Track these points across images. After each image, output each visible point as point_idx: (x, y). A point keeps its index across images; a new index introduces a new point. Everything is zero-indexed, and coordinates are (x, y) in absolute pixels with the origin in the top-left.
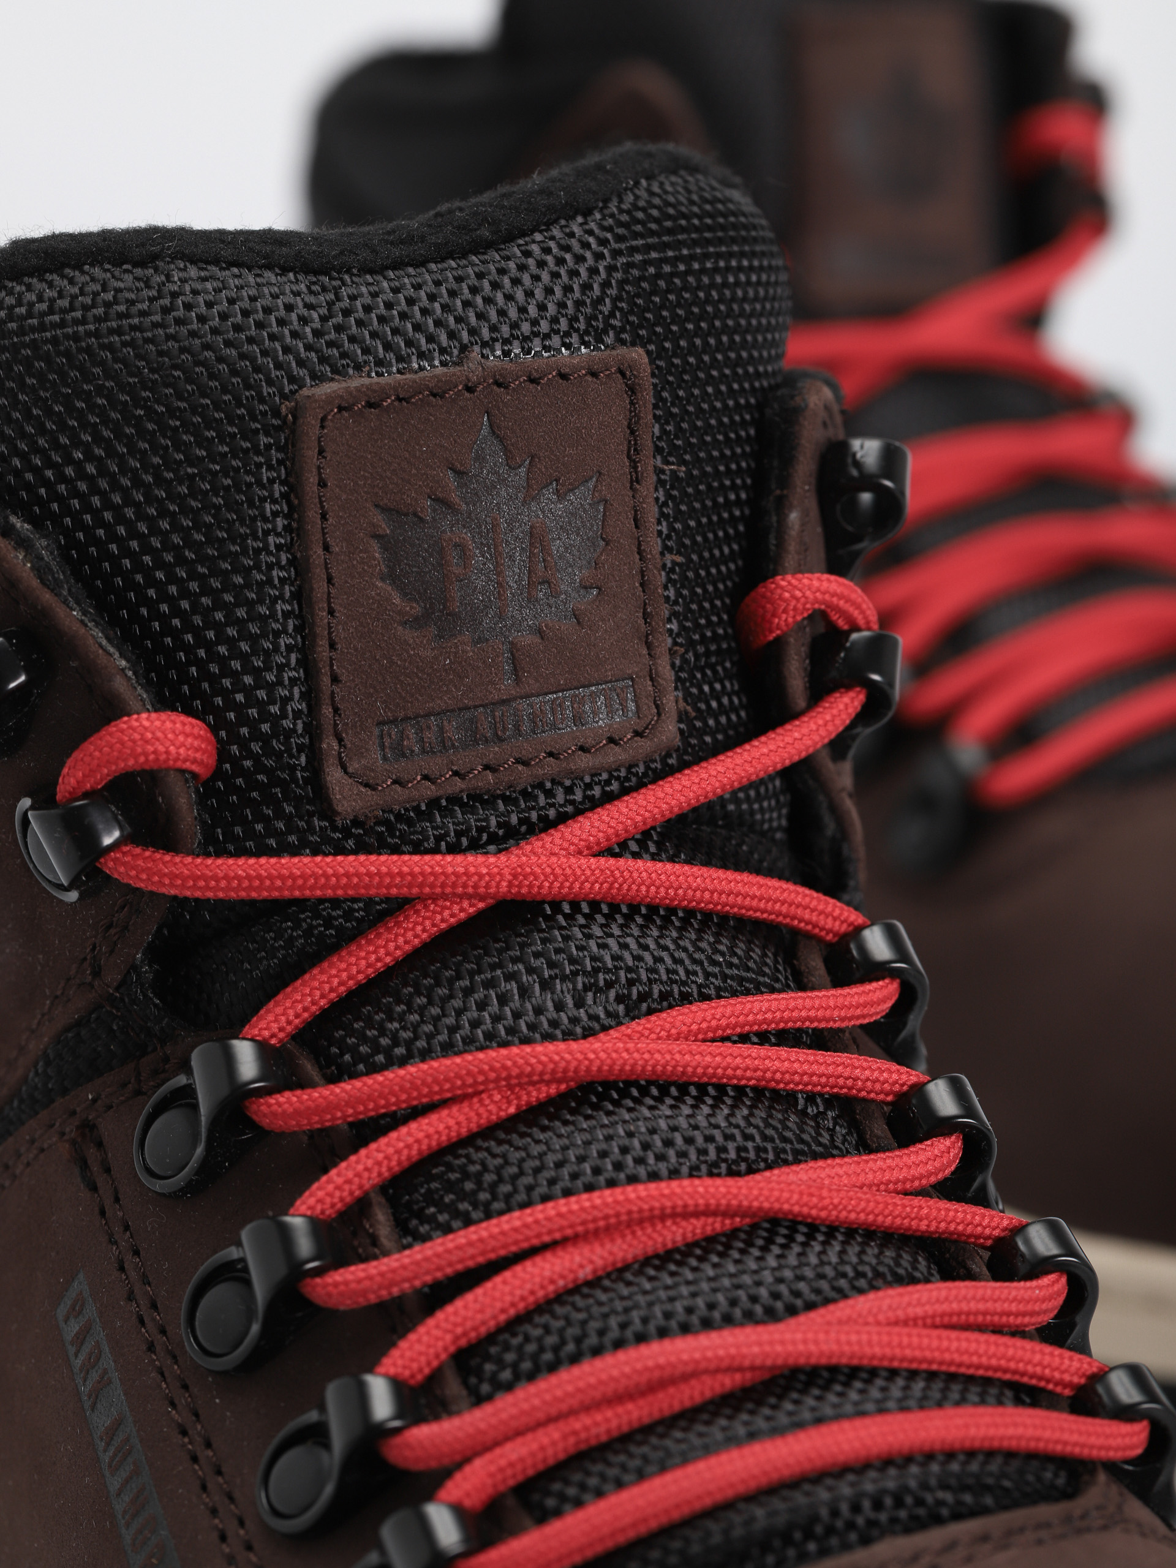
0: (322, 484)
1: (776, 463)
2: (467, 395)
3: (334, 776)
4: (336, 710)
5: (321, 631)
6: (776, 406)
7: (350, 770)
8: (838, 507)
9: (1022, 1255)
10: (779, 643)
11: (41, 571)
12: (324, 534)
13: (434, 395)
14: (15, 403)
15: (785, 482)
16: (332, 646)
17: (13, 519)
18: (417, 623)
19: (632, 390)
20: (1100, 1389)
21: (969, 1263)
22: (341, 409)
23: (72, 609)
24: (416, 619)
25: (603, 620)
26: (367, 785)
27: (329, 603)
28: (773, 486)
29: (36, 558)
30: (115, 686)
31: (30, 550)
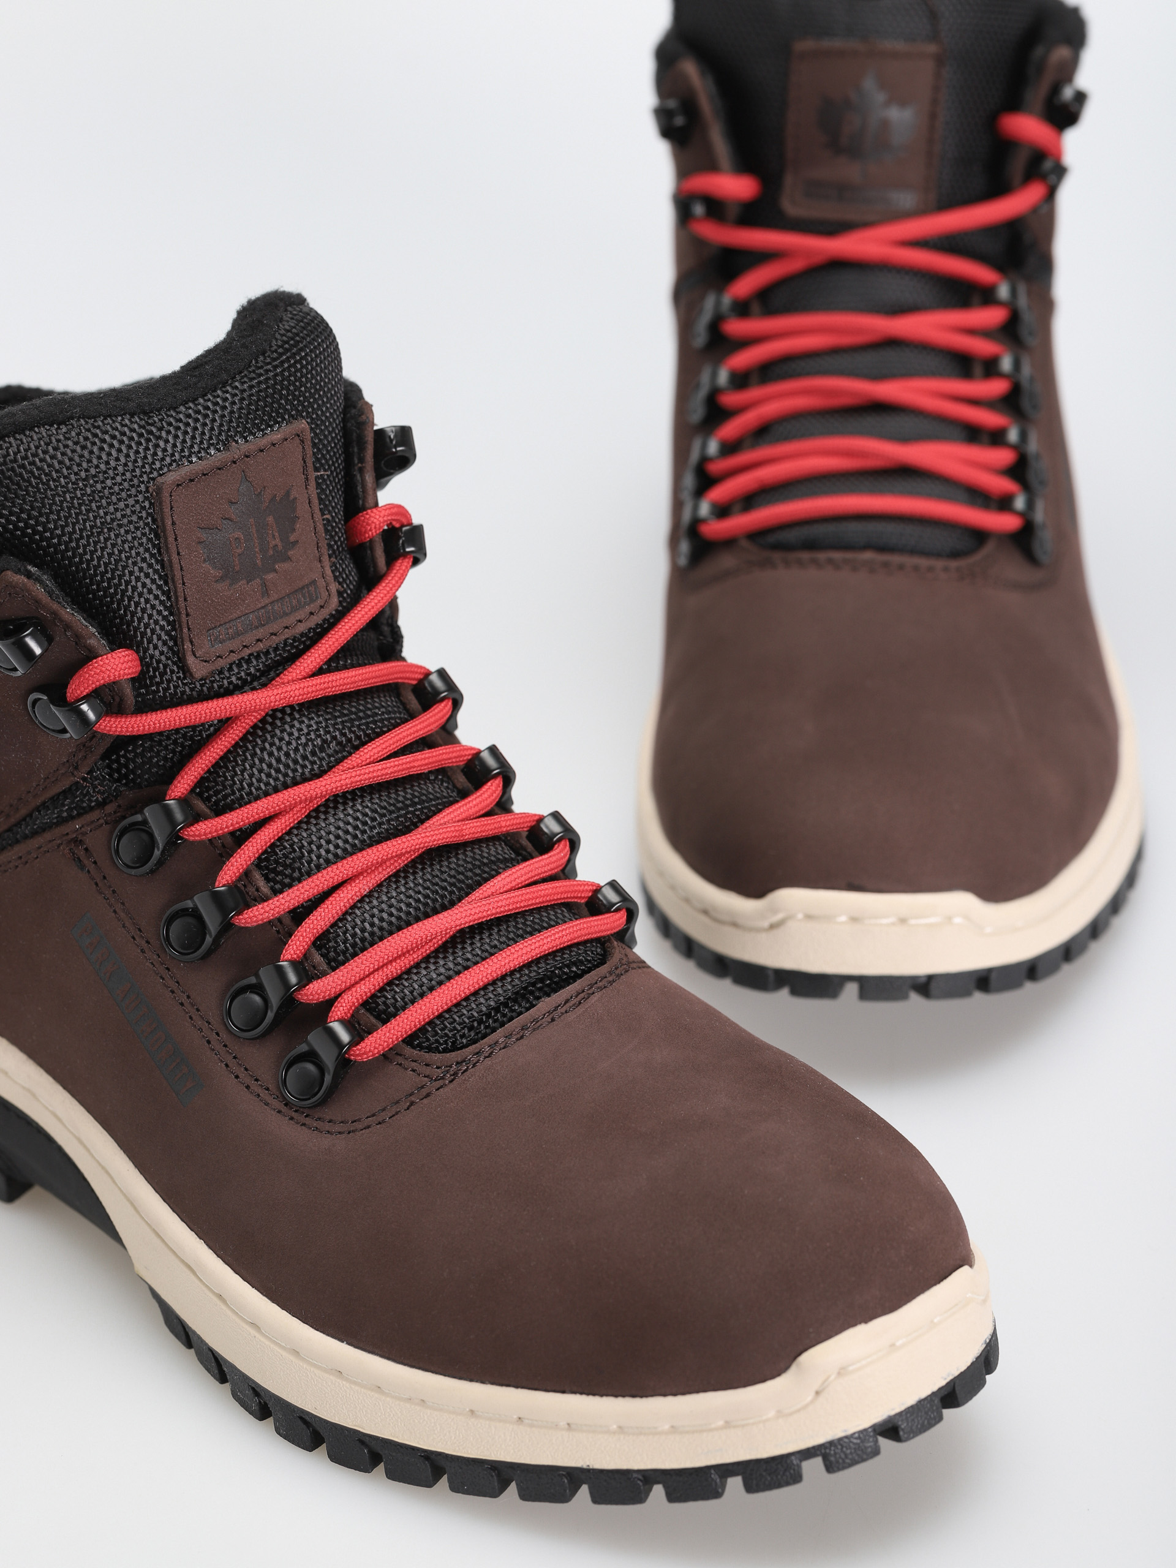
0: (173, 523)
1: (356, 450)
2: (234, 465)
3: (191, 660)
4: (189, 629)
5: (180, 594)
6: (353, 422)
7: (198, 655)
8: (383, 462)
9: (546, 833)
10: (371, 541)
11: (50, 594)
12: (177, 547)
13: (220, 469)
14: (6, 499)
15: (362, 460)
16: (185, 600)
17: (29, 567)
18: (222, 579)
19: (302, 441)
20: (600, 896)
21: (521, 841)
22: (178, 485)
23: (66, 608)
24: (221, 577)
25: (301, 556)
26: (206, 661)
27: (183, 580)
28: (356, 462)
29: (45, 586)
30: (92, 642)
31: (41, 582)
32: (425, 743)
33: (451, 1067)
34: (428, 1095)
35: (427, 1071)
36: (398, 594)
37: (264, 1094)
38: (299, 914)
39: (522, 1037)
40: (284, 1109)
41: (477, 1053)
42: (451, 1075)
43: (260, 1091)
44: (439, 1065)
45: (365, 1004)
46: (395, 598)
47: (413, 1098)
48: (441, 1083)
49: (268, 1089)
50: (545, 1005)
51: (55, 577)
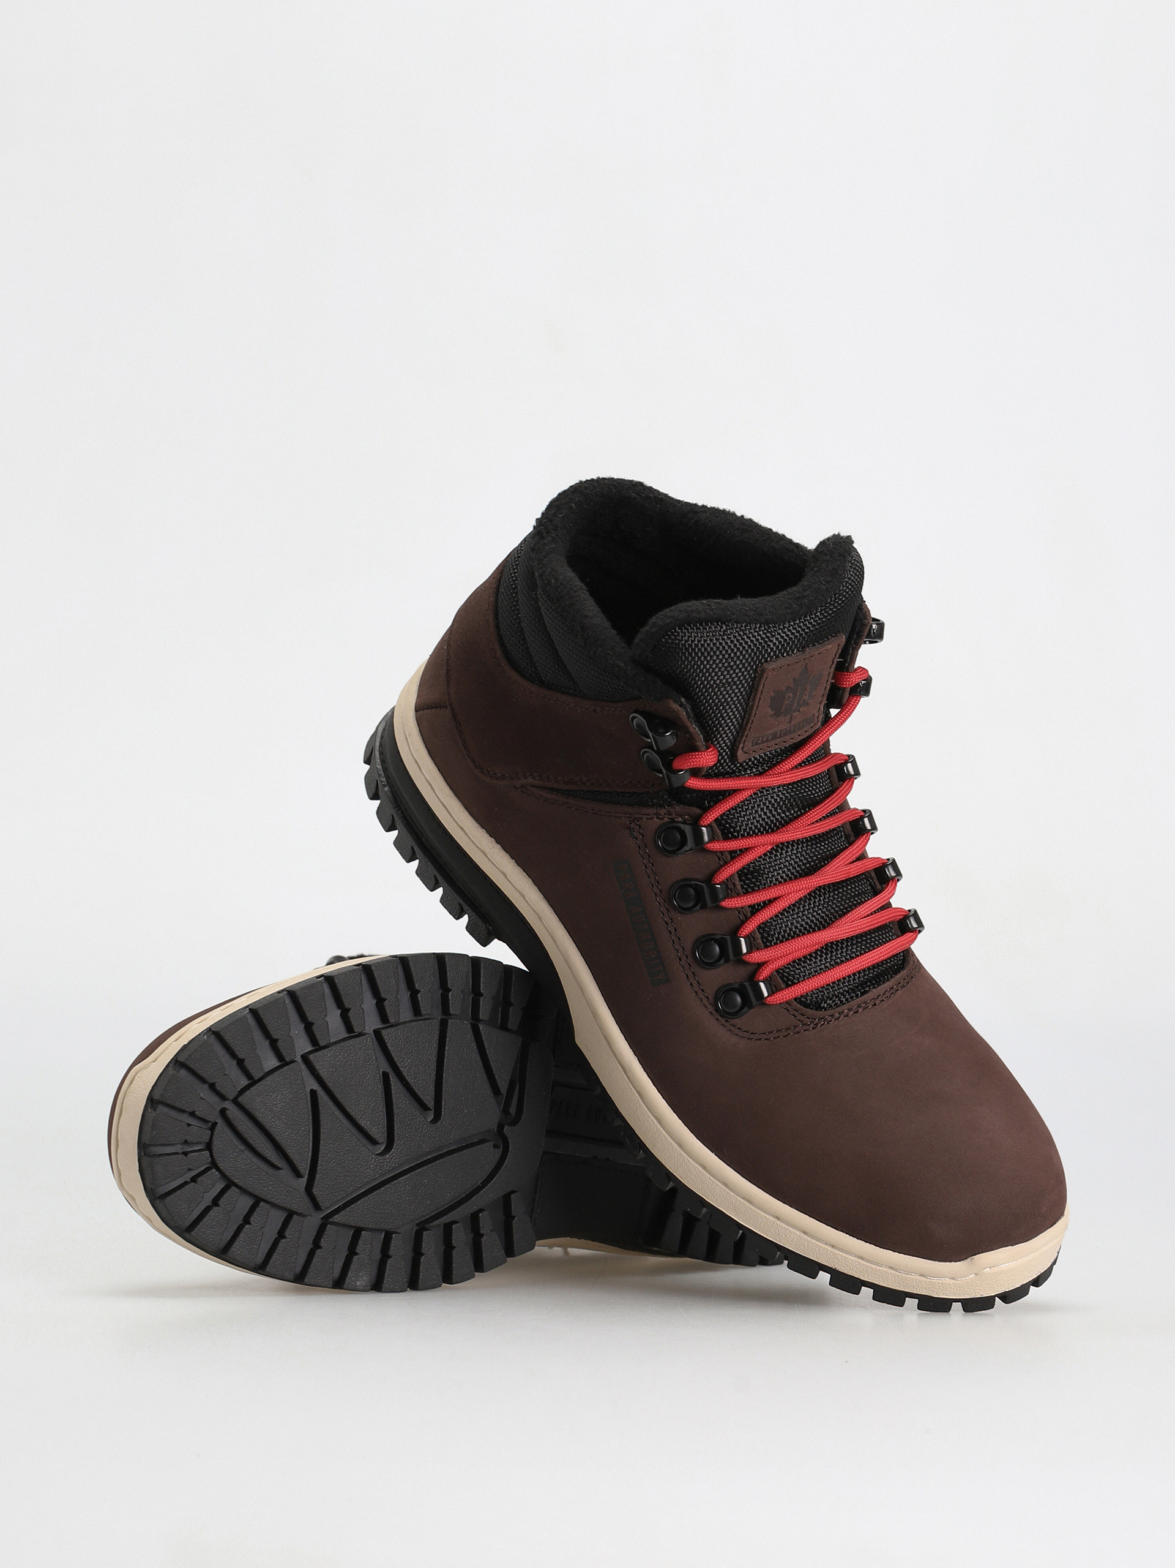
3: (740, 752)
4: (746, 737)
7: (744, 750)
17: (682, 699)
23: (693, 724)
29: (687, 712)
30: (699, 744)
31: (686, 709)
32: (832, 814)
33: (815, 1019)
34: (799, 1032)
35: (802, 1018)
36: (831, 738)
37: (705, 1001)
38: (755, 909)
39: (857, 1012)
40: (714, 1013)
41: (831, 1016)
42: (814, 1025)
43: (703, 997)
44: (809, 1017)
45: (777, 971)
46: (828, 741)
47: (789, 1031)
48: (808, 1027)
49: (707, 998)
50: (873, 993)
51: (693, 709)
